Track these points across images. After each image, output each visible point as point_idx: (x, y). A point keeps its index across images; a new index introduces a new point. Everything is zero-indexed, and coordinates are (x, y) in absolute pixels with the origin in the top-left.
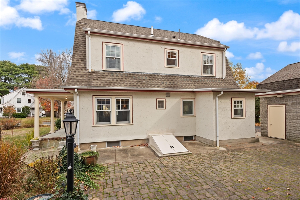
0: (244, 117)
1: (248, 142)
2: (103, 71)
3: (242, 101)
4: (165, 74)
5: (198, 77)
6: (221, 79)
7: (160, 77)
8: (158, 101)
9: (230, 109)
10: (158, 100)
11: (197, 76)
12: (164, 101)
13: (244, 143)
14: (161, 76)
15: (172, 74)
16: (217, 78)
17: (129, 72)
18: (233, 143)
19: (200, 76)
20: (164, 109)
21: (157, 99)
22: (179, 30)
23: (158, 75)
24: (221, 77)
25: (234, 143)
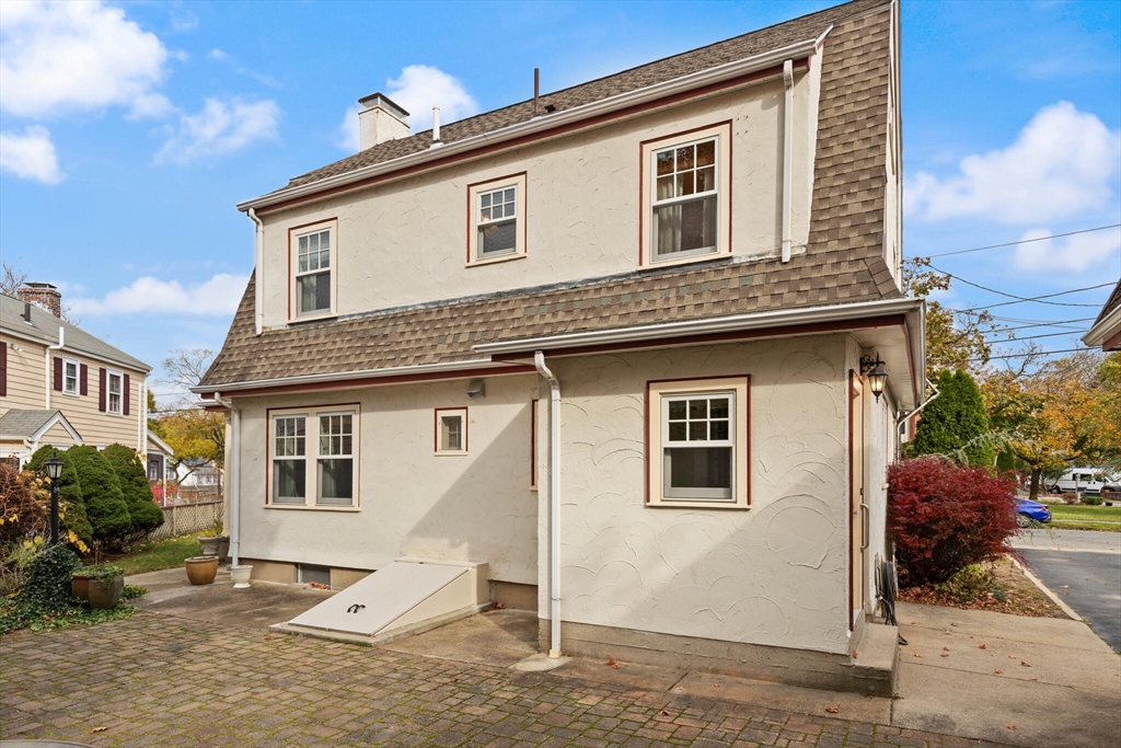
0: (742, 503)
1: (779, 672)
2: (290, 325)
3: (730, 397)
4: (466, 298)
5: (621, 280)
6: (771, 262)
7: (446, 314)
8: (439, 420)
9: (641, 448)
10: (441, 414)
11: (614, 277)
12: (463, 419)
13: (744, 675)
14: (452, 309)
15: (494, 291)
16: (736, 268)
17: (353, 315)
18: (655, 657)
19: (634, 274)
20: (463, 452)
21: (436, 410)
22: (536, 71)
23: (439, 307)
24: (773, 249)
25: (664, 659)
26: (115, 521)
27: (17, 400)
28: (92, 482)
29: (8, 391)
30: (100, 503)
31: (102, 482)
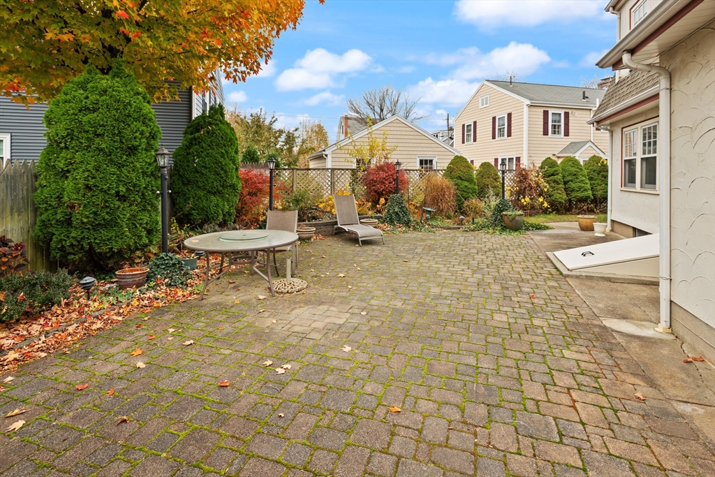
26: (580, 195)
27: (575, 137)
28: (570, 174)
29: (570, 134)
30: (573, 185)
31: (575, 175)
